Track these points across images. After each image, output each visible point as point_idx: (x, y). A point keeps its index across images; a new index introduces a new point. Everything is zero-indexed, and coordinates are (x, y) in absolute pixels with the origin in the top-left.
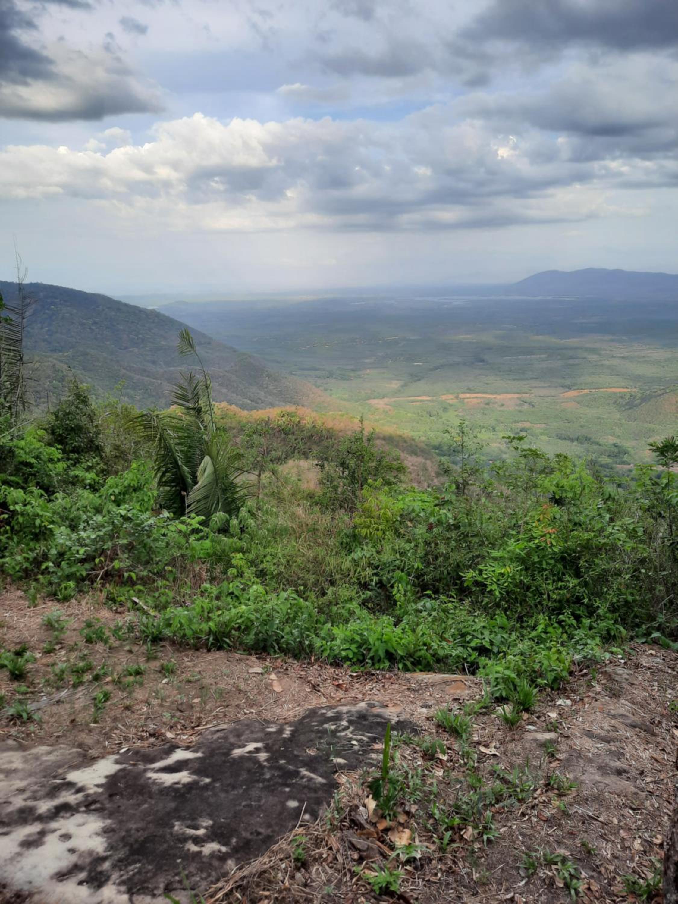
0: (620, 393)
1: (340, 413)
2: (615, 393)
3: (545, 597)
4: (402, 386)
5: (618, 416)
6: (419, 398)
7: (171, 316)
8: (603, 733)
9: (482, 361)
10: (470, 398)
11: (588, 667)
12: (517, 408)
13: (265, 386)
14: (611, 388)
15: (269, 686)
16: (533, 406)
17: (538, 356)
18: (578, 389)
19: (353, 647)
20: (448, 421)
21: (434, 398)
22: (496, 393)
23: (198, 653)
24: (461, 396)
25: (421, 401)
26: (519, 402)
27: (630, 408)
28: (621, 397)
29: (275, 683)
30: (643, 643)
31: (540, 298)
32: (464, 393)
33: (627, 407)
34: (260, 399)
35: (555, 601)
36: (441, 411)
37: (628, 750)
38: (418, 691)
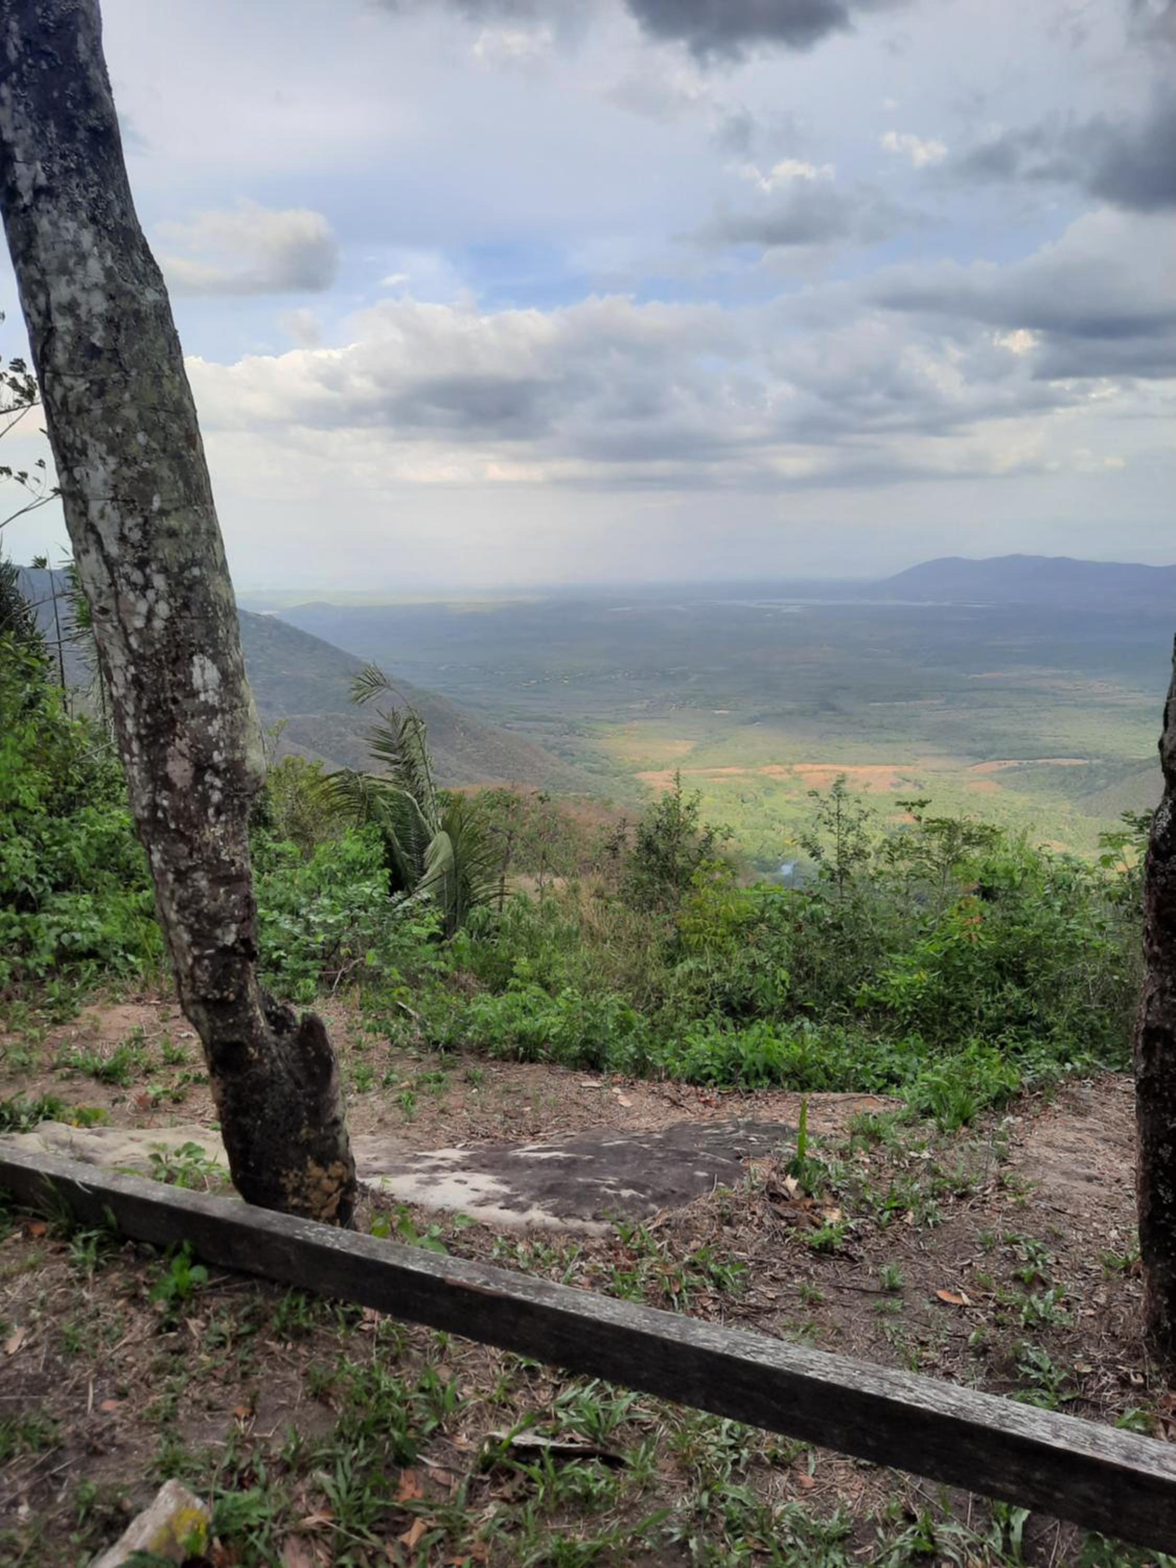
0: (1070, 766)
1: (588, 794)
2: (1062, 767)
3: (976, 1013)
4: (695, 750)
5: (1069, 807)
6: (725, 771)
7: (300, 628)
8: (1066, 1145)
9: (833, 709)
10: (812, 771)
11: (1042, 1088)
12: (893, 789)
13: (459, 747)
14: (1054, 757)
15: (613, 1100)
16: (921, 787)
17: (929, 702)
18: (998, 759)
19: (717, 1063)
20: (774, 811)
21: (751, 771)
22: (856, 764)
23: (506, 1064)
24: (797, 768)
25: (728, 776)
26: (895, 780)
27: (1089, 793)
28: (1073, 774)
29: (621, 1097)
30: (1117, 1071)
31: (929, 603)
32: (800, 762)
33: (1084, 791)
34: (448, 769)
35: (991, 1019)
36: (762, 794)
37: (1100, 1161)
38: (816, 1107)
